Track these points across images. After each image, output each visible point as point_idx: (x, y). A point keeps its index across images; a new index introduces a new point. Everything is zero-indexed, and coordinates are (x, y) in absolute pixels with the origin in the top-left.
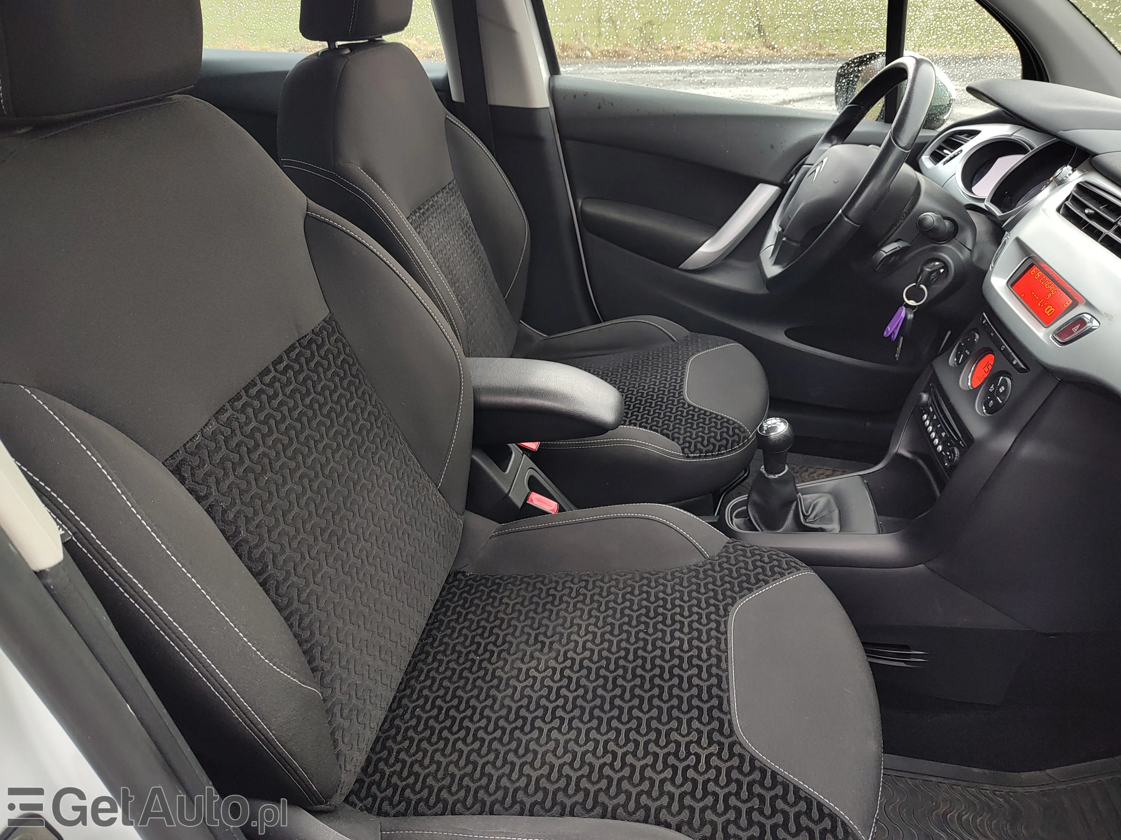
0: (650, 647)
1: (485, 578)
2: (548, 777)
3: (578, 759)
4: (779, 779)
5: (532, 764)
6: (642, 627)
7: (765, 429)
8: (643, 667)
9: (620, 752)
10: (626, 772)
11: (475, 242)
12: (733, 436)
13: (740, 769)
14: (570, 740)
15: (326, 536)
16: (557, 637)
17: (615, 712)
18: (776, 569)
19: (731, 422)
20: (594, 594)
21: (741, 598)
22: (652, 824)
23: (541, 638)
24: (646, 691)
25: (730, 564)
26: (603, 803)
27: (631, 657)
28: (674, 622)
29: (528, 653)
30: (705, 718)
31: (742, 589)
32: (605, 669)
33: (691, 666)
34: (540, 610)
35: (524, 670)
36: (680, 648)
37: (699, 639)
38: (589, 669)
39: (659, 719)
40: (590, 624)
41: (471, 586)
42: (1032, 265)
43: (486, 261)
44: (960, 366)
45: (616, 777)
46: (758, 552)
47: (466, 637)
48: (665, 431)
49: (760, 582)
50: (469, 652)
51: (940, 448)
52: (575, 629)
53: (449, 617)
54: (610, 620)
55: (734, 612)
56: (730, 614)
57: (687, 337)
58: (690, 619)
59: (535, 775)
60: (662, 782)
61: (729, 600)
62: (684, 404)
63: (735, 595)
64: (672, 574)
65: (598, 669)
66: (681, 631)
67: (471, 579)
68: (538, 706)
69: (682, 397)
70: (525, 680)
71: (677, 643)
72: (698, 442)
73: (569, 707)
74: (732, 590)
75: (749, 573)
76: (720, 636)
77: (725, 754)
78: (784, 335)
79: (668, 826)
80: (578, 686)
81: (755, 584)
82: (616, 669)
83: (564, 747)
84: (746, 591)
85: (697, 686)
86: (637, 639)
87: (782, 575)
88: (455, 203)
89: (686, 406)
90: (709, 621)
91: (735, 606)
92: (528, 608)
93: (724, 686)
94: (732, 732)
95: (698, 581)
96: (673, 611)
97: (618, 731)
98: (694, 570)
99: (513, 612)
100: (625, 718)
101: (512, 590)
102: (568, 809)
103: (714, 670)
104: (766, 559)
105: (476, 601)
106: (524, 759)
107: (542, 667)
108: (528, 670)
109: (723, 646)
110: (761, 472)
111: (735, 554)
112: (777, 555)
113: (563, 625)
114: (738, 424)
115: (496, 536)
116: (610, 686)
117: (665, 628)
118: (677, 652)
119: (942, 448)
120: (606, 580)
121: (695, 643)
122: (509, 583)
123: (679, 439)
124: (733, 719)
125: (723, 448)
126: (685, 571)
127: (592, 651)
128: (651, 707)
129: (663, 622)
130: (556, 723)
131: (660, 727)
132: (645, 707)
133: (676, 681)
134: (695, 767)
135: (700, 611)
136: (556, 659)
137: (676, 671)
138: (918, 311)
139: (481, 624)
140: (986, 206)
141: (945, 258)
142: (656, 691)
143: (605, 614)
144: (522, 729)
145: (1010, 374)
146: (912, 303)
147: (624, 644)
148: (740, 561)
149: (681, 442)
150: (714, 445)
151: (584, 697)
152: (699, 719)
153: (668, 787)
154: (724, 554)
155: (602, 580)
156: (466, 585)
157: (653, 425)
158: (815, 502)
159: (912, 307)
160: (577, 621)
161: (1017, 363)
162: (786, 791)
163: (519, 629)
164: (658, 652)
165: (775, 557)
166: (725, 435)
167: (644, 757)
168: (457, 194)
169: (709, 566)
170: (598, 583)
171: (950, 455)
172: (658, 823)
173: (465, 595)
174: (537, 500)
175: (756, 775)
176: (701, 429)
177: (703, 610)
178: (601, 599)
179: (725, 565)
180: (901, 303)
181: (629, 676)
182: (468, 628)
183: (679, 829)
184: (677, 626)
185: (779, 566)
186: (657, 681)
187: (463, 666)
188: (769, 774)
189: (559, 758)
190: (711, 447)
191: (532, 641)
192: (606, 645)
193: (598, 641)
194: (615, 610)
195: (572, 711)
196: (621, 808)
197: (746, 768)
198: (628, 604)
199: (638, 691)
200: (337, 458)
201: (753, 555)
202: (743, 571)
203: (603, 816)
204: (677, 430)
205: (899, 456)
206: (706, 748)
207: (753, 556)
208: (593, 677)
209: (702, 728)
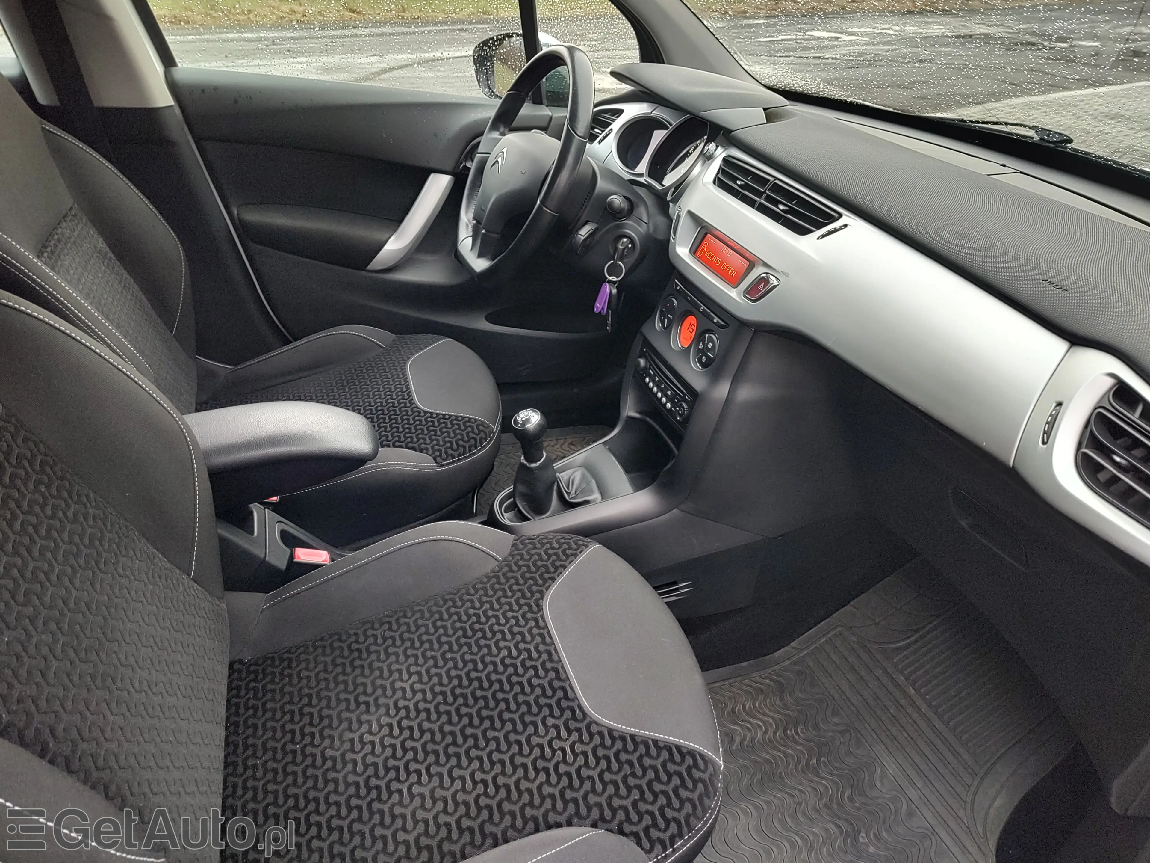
0: (480, 666)
1: (269, 658)
2: (427, 833)
3: (450, 802)
4: (638, 739)
5: (404, 829)
6: (465, 649)
7: (520, 422)
8: (481, 688)
9: (489, 778)
10: (503, 793)
11: (122, 275)
12: (479, 434)
13: (602, 745)
14: (435, 788)
15: (99, 682)
16: (379, 692)
17: (471, 742)
18: (568, 552)
19: (473, 420)
20: (402, 633)
21: (547, 589)
22: (544, 831)
23: (362, 699)
24: (492, 710)
25: (525, 560)
26: (491, 833)
27: (465, 682)
28: (494, 633)
29: (354, 720)
30: (557, 712)
31: (545, 581)
32: (443, 704)
33: (526, 669)
34: (348, 670)
35: (357, 740)
36: (510, 655)
37: (524, 641)
38: (428, 711)
39: (515, 731)
40: (410, 665)
41: (256, 672)
42: (706, 234)
43: (140, 295)
44: (667, 330)
45: (494, 803)
46: (546, 541)
47: (274, 730)
48: (410, 445)
49: (559, 568)
50: (285, 744)
51: (669, 405)
52: (396, 675)
53: (243, 715)
54: (429, 654)
55: (546, 605)
56: (544, 608)
57: (394, 340)
58: (508, 625)
59: (411, 838)
60: (540, 788)
61: (538, 595)
62: (419, 412)
63: (540, 588)
64: (474, 587)
65: (437, 707)
66: (504, 639)
67: (251, 665)
68: (387, 770)
69: (414, 405)
70: (362, 748)
71: (505, 652)
72: (447, 448)
73: (421, 756)
74: (536, 584)
75: (545, 563)
76: (542, 631)
77: (586, 737)
78: (484, 319)
79: (559, 825)
80: (422, 732)
81: (555, 572)
82: (455, 700)
83: (431, 798)
84: (550, 581)
85: (539, 685)
86: (465, 663)
87: (575, 555)
88: (84, 233)
89: (422, 414)
90: (527, 621)
91: (545, 599)
92: (334, 673)
93: (563, 676)
94: (585, 714)
95: (502, 586)
96: (489, 623)
97: (480, 759)
98: (494, 577)
99: (318, 683)
100: (482, 743)
101: (307, 661)
102: (458, 855)
103: (549, 665)
104: (556, 545)
105: (269, 687)
106: (393, 828)
107: (375, 727)
108: (361, 737)
109: (548, 640)
110: (522, 465)
111: (526, 549)
112: (564, 538)
113: (381, 677)
114: (480, 420)
115: (267, 608)
116: (455, 719)
117: (488, 642)
118: (508, 661)
119: (671, 405)
120: (409, 614)
121: (522, 646)
122: (300, 654)
123: (427, 449)
124: (581, 702)
125: (473, 448)
126: (485, 580)
127: (424, 692)
128: (503, 722)
129: (484, 637)
130: (414, 778)
131: (519, 737)
132: (498, 724)
133: (517, 689)
134: (564, 761)
135: (515, 614)
136: (387, 714)
137: (514, 679)
138: (620, 286)
139: (286, 710)
140: (646, 181)
141: (630, 234)
142: (502, 706)
143: (422, 650)
144: (379, 799)
145: (713, 331)
146: (612, 278)
147: (453, 673)
148: (533, 555)
149: (430, 452)
150: (464, 447)
151: (433, 741)
152: (552, 715)
153: (547, 790)
154: (516, 552)
155: (405, 616)
156: (249, 673)
157: (396, 441)
158: (572, 478)
159: (614, 283)
160: (394, 667)
161: (717, 321)
162: (648, 748)
163: (333, 699)
164: (490, 668)
165: (563, 541)
166: (471, 435)
167: (514, 772)
168: (84, 221)
169: (506, 569)
170: (403, 620)
171: (680, 410)
172: (549, 827)
173: (252, 684)
174: (303, 555)
175: (619, 745)
176: (446, 434)
177: (517, 612)
178: (412, 636)
179: (521, 563)
180: (604, 280)
181: (471, 701)
182: (273, 719)
183: (569, 824)
184: (499, 636)
185: (570, 548)
186: (500, 696)
187: (284, 761)
188: (628, 738)
189: (430, 810)
190: (461, 450)
191: (353, 706)
192: (435, 680)
193: (425, 679)
194: (430, 642)
195: (425, 759)
196: (510, 830)
197: (608, 742)
198: (441, 631)
199: (485, 713)
200: (77, 584)
201: (543, 545)
202: (539, 563)
203: (496, 845)
204: (422, 441)
205: (630, 418)
206: (567, 739)
207: (543, 547)
208: (434, 716)
209: (557, 722)
